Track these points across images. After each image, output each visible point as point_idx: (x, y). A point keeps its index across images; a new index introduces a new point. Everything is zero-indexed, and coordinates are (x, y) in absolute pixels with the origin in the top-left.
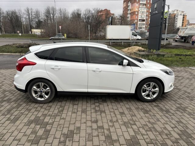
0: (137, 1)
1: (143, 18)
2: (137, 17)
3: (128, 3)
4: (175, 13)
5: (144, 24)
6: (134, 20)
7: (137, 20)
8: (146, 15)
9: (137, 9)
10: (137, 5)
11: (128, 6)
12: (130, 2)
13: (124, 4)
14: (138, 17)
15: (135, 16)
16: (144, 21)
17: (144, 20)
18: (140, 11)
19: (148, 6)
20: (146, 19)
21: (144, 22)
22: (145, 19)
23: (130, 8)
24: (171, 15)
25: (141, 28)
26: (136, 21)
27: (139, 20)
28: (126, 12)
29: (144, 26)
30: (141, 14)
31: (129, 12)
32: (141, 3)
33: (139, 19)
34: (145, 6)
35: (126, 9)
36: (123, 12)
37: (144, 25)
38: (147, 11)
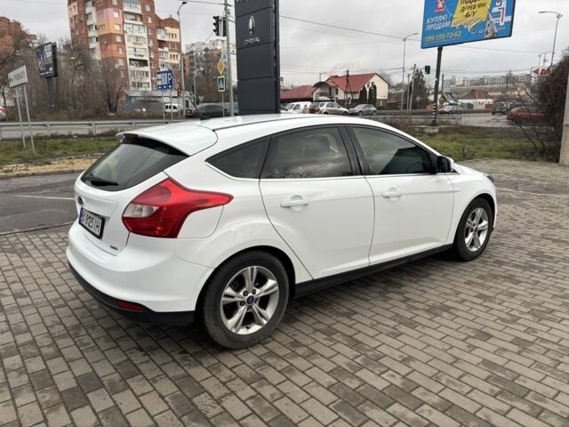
0: (115, 3)
1: (142, 56)
2: (120, 49)
3: (84, 6)
4: (219, 47)
5: (147, 73)
6: (114, 60)
7: (125, 59)
8: (149, 48)
9: (117, 28)
10: (116, 15)
11: (87, 16)
12: (90, 3)
13: (72, 6)
14: (125, 51)
15: (114, 47)
16: (147, 65)
17: (144, 63)
18: (130, 33)
19: (150, 21)
20: (151, 59)
21: (147, 69)
22: (146, 58)
23: (93, 20)
24: (209, 52)
25: (140, 85)
26: (121, 62)
27: (131, 60)
28: (83, 32)
29: (149, 80)
30: (134, 44)
31: (92, 33)
32: (126, 9)
33: (129, 57)
34: (139, 19)
35: (80, 23)
36: (72, 31)
37: (147, 75)
38: (149, 37)
